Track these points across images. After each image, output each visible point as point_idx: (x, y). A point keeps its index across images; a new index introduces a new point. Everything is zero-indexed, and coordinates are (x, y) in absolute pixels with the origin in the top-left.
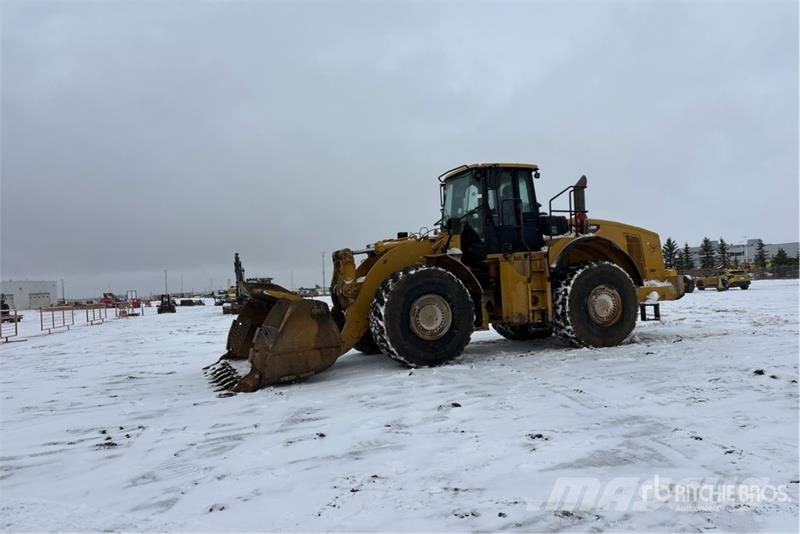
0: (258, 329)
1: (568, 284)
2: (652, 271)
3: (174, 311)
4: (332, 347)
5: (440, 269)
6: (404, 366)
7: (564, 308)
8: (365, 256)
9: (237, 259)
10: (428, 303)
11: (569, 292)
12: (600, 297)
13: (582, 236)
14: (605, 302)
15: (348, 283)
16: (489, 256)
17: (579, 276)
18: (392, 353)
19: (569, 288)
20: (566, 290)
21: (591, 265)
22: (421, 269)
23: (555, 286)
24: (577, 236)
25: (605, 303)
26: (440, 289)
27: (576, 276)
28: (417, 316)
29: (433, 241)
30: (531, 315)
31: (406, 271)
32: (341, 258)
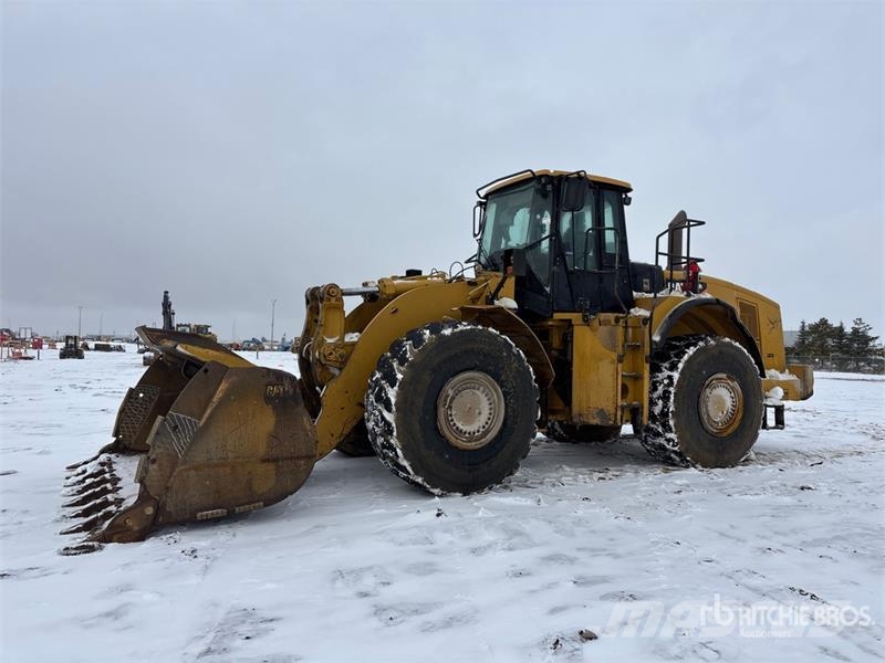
0: (160, 418)
1: (673, 367)
2: (769, 356)
3: (81, 357)
4: (298, 458)
5: (491, 329)
6: (422, 492)
7: (665, 406)
8: (360, 300)
9: (166, 298)
10: (467, 385)
11: (675, 381)
12: (714, 392)
13: (695, 297)
14: (721, 399)
15: (329, 341)
16: (557, 316)
17: (691, 358)
18: (404, 469)
19: (676, 375)
20: (670, 378)
21: (706, 343)
22: (460, 328)
23: (655, 369)
24: (689, 295)
25: (721, 401)
26: (490, 364)
27: (686, 357)
28: (450, 407)
29: (472, 283)
30: (619, 413)
31: (435, 329)
32: (320, 301)
